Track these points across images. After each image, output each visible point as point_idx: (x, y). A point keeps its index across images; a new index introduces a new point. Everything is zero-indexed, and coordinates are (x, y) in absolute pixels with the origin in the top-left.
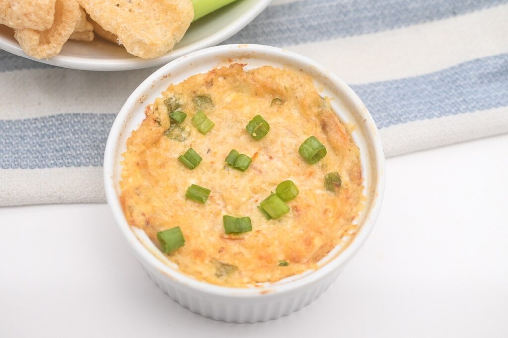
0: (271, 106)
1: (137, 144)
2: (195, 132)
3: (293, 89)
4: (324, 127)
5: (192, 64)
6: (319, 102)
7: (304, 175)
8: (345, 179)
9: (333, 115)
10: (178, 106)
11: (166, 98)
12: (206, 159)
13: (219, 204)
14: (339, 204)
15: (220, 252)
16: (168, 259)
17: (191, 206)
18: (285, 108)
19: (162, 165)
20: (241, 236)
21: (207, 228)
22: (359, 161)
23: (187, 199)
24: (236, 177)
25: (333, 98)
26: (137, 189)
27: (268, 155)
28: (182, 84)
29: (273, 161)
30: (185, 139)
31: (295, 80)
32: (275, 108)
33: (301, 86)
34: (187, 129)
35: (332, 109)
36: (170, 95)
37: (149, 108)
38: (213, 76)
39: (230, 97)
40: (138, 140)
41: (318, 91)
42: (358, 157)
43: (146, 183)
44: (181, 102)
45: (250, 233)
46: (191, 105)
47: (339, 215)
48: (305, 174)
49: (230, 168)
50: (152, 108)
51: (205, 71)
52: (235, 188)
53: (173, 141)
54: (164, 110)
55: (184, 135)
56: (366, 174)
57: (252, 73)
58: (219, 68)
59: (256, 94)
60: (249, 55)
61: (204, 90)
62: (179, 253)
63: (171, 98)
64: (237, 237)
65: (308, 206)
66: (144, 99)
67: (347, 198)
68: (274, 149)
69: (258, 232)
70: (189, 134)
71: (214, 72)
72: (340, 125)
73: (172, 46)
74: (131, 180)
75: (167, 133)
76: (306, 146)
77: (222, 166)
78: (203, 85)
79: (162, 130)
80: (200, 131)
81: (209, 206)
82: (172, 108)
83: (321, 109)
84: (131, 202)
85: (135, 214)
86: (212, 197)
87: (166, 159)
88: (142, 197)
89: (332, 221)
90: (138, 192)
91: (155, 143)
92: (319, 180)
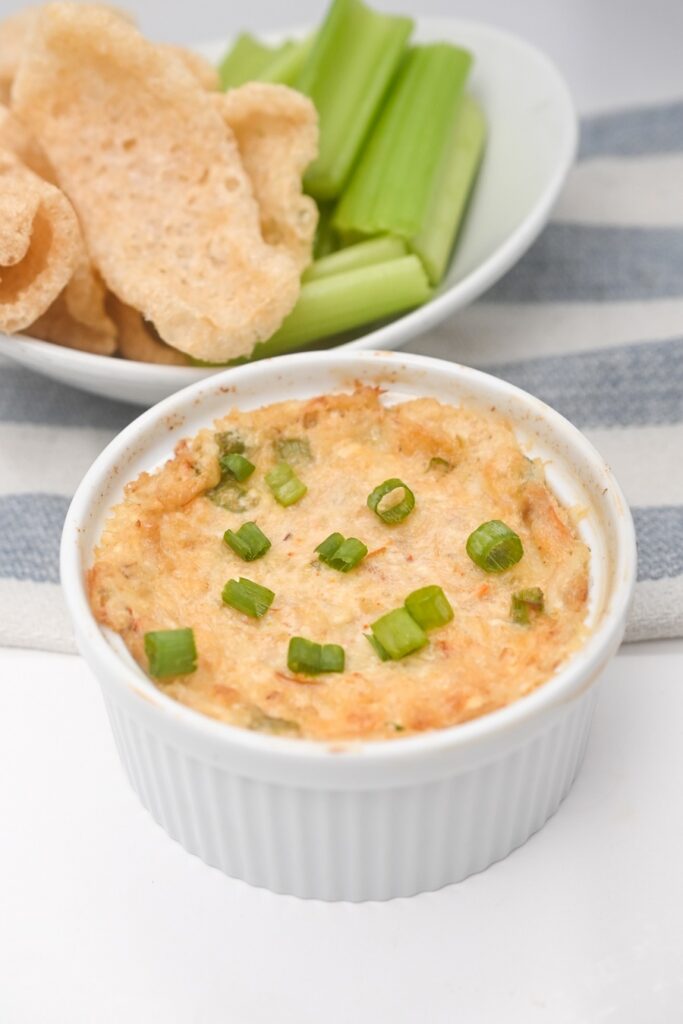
0: (427, 471)
1: (147, 496)
2: (266, 499)
3: (473, 443)
4: (526, 513)
5: (280, 378)
6: (522, 466)
7: (470, 592)
8: (554, 603)
9: (547, 492)
10: (240, 448)
11: (219, 431)
12: (280, 547)
13: (287, 625)
14: (532, 641)
15: (268, 698)
16: (160, 690)
17: (229, 620)
18: (453, 480)
19: (190, 544)
20: (319, 678)
21: (253, 659)
22: (586, 573)
23: (224, 605)
24: (333, 581)
25: (551, 462)
26: (127, 566)
27: (404, 554)
28: (256, 415)
29: (412, 565)
30: (243, 510)
31: (480, 426)
32: (432, 477)
33: (490, 437)
34: (252, 494)
35: (545, 483)
36: (229, 427)
37: (184, 444)
38: (319, 407)
39: (345, 450)
40: (151, 488)
41: (523, 448)
42: (585, 565)
43: (147, 563)
44: (247, 442)
45: (338, 676)
46: (267, 453)
47: (532, 660)
48: (473, 590)
49: (324, 566)
50: (190, 445)
51: (303, 397)
52: (325, 600)
53: (219, 509)
54: (212, 450)
55: (243, 502)
56: (595, 593)
57: (398, 410)
58: (336, 394)
59: (400, 450)
60: (394, 373)
61: (297, 431)
62: (183, 682)
63: (231, 433)
64: (309, 679)
65: (470, 642)
66: (176, 424)
67: (552, 633)
68: (419, 545)
69: (356, 675)
70: (255, 503)
71: (322, 400)
72: (557, 510)
73: (249, 350)
74: (118, 549)
75: (208, 492)
76: (480, 533)
77: (307, 561)
78: (297, 421)
79: (200, 482)
80: (278, 500)
81: (271, 625)
82: (230, 448)
83: (524, 481)
84: (107, 582)
85: (110, 604)
86: (275, 610)
87: (199, 536)
88: (135, 582)
89: (512, 670)
90: (127, 572)
91: (184, 505)
92: (500, 605)
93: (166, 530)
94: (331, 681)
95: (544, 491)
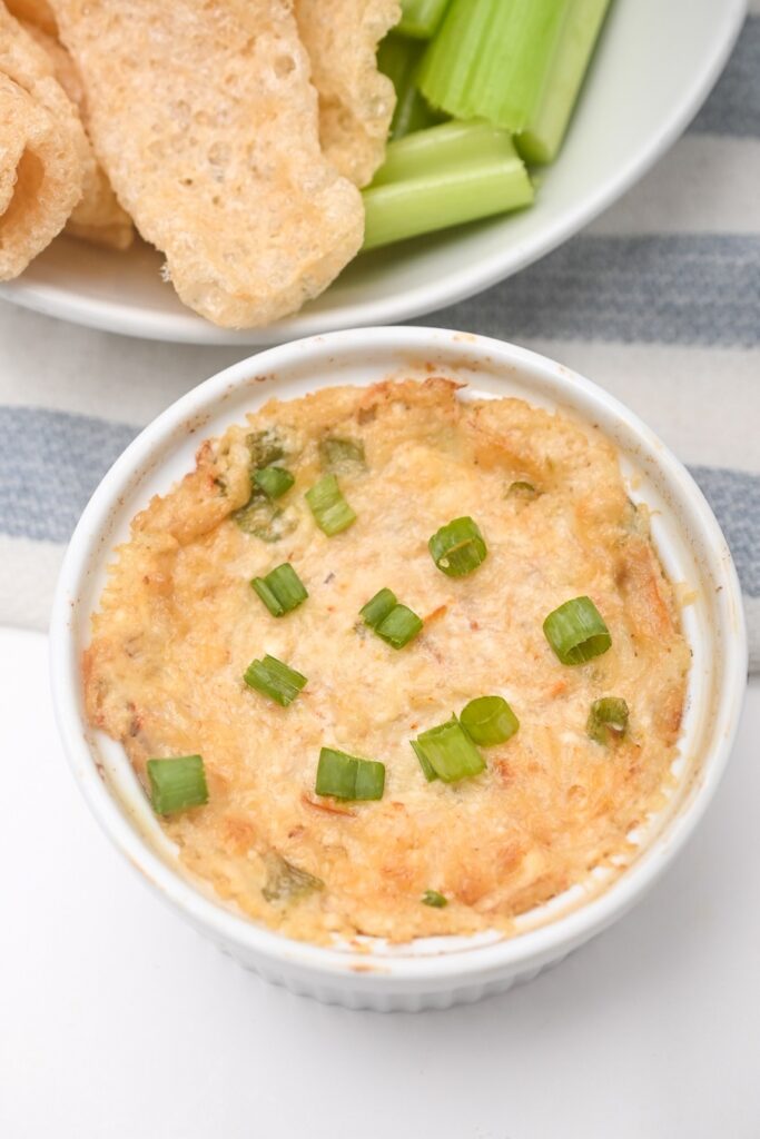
0: (506, 497)
1: (159, 531)
2: (307, 522)
3: (566, 469)
4: (622, 578)
5: (332, 360)
6: (625, 513)
7: (542, 688)
8: (642, 721)
9: (650, 552)
10: (277, 454)
11: (252, 431)
12: (320, 594)
13: (321, 716)
14: (607, 780)
15: (291, 836)
16: (162, 828)
17: (252, 708)
18: (536, 511)
19: (210, 592)
20: (351, 808)
21: (276, 770)
22: (684, 685)
23: (246, 688)
24: (378, 658)
25: (659, 513)
26: (131, 640)
27: (469, 618)
28: (300, 403)
29: (477, 636)
30: (278, 538)
31: (577, 447)
32: (511, 507)
33: (589, 464)
34: (289, 515)
35: (650, 538)
36: (265, 425)
37: (208, 446)
38: (379, 398)
39: (412, 457)
40: (164, 519)
41: (628, 484)
42: (684, 674)
43: (156, 629)
44: (288, 445)
45: (375, 805)
46: (310, 458)
47: (606, 808)
48: (547, 686)
49: (369, 632)
50: (216, 447)
51: (362, 381)
52: (368, 685)
53: (247, 537)
54: (242, 457)
55: (278, 527)
56: (692, 722)
57: (477, 408)
58: (400, 380)
59: (476, 463)
60: (476, 362)
61: (352, 430)
62: (191, 819)
63: (266, 433)
64: (340, 806)
65: (534, 768)
66: (199, 425)
67: (632, 771)
68: (487, 606)
69: (398, 805)
70: (292, 528)
71: (383, 388)
72: (660, 582)
73: (296, 305)
74: (120, 616)
75: (237, 514)
76: (562, 618)
77: (349, 624)
78: (351, 415)
79: (224, 505)
80: (319, 525)
81: (301, 717)
82: (266, 456)
83: (624, 532)
84: (106, 670)
85: (110, 701)
86: (308, 694)
87: (222, 577)
88: (140, 661)
89: (581, 817)
90: (131, 649)
91: (204, 534)
92: (576, 711)
93: (181, 575)
94: (366, 811)
95: (649, 551)
